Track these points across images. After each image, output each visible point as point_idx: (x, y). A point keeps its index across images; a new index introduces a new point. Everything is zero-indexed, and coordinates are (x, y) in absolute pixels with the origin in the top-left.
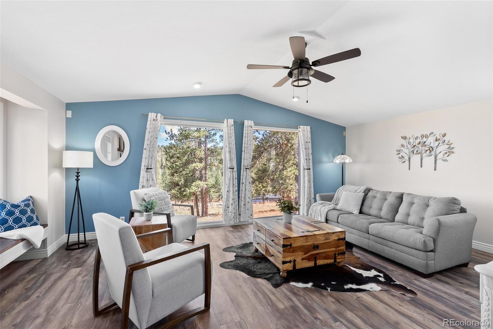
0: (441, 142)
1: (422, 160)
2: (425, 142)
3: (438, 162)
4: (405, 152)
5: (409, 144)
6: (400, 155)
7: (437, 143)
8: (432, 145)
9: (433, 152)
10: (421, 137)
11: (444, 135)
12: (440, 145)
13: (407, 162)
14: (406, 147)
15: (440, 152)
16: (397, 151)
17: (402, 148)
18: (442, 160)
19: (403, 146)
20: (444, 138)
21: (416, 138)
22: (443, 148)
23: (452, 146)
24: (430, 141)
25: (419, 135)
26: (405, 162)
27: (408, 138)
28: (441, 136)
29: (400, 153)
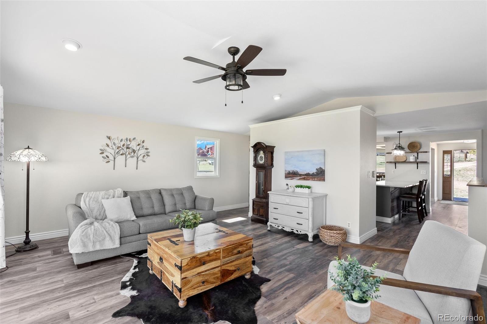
0: (141, 147)
1: (126, 160)
2: (129, 145)
3: (139, 162)
4: (110, 152)
5: (114, 145)
6: (104, 155)
7: (138, 147)
8: (135, 148)
9: (135, 154)
10: (126, 140)
11: (143, 142)
12: (140, 149)
13: (112, 163)
14: (110, 146)
15: (141, 155)
16: (101, 150)
17: (107, 148)
18: (143, 161)
19: (108, 146)
20: (144, 144)
21: (121, 140)
22: (142, 152)
23: (148, 151)
24: (133, 145)
25: (124, 138)
26: (109, 161)
27: (113, 139)
28: (142, 142)
29: (104, 153)
